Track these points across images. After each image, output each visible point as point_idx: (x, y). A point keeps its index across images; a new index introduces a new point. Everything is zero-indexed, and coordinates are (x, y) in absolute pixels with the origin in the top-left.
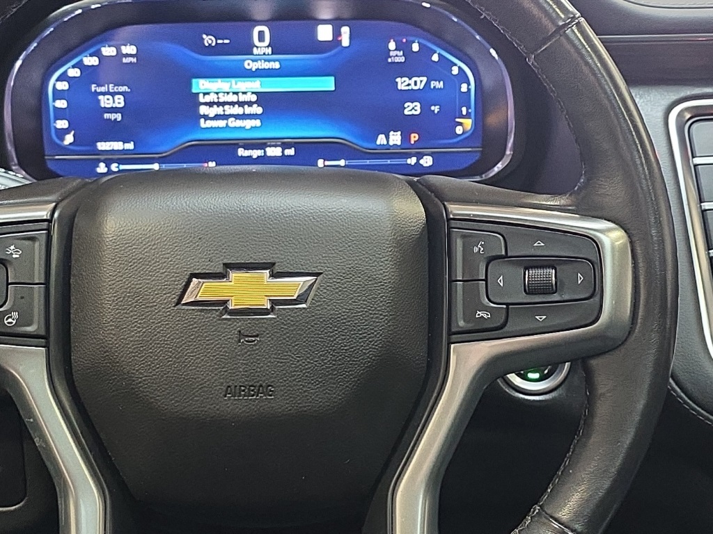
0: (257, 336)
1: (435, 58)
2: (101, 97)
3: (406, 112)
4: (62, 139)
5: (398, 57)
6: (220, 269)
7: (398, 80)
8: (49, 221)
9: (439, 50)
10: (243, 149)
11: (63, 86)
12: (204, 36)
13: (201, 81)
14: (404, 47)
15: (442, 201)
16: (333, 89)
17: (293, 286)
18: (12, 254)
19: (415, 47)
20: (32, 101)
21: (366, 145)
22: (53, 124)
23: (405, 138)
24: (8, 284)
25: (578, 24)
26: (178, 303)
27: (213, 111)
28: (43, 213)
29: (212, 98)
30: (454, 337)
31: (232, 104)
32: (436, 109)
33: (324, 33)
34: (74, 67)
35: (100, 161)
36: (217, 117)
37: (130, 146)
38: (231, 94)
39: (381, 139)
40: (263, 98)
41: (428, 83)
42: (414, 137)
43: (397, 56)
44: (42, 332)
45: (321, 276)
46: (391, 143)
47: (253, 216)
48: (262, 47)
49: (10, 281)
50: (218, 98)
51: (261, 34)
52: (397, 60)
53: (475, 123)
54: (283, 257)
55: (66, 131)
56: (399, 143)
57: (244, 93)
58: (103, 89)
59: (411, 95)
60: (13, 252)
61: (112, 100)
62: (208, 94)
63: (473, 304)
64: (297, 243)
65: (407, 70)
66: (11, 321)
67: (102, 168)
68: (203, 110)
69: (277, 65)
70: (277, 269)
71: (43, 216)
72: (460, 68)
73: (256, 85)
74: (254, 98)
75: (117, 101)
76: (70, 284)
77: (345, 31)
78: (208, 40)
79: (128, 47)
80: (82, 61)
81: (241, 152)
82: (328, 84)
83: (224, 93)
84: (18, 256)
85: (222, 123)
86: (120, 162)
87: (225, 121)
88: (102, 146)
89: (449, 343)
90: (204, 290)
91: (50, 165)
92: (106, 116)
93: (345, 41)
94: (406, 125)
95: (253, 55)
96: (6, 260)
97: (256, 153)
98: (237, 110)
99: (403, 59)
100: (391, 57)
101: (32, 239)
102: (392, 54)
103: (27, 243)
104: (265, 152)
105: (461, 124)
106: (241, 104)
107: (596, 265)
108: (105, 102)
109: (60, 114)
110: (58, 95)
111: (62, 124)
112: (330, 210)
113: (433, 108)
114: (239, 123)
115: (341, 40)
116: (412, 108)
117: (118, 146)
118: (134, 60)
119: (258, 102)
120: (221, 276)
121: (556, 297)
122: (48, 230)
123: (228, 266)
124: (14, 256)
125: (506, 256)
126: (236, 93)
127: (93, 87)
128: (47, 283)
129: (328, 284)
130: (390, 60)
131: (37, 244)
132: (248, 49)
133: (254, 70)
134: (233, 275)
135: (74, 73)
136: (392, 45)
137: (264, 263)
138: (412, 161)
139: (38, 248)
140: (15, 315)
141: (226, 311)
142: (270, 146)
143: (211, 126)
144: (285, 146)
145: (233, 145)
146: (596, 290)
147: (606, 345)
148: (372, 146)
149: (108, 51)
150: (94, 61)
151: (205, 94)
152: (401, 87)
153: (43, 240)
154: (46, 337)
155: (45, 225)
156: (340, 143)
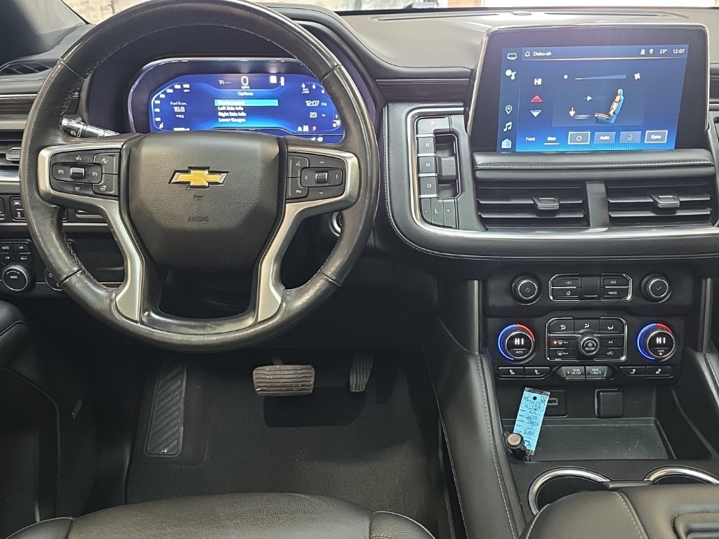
0: (202, 197)
1: (323, 92)
2: (175, 107)
3: (311, 116)
4: (159, 127)
5: (306, 91)
6: (187, 169)
7: (307, 102)
8: (121, 149)
9: (324, 88)
11: (158, 102)
12: (220, 80)
13: (219, 101)
14: (308, 87)
15: (287, 145)
16: (277, 105)
17: (219, 178)
19: (314, 87)
20: (144, 109)
21: (293, 131)
22: (154, 119)
23: (310, 128)
25: (340, 68)
27: (224, 115)
28: (119, 146)
29: (223, 108)
30: (287, 201)
31: (232, 111)
32: (324, 115)
33: (273, 79)
34: (162, 93)
36: (226, 117)
37: (188, 129)
38: (232, 107)
39: (300, 129)
40: (246, 109)
41: (320, 103)
42: (314, 128)
44: (117, 194)
45: (230, 173)
46: (304, 131)
49: (103, 173)
50: (227, 109)
51: (245, 79)
53: (342, 122)
54: (213, 165)
55: (160, 122)
56: (308, 131)
57: (238, 107)
58: (175, 104)
59: (313, 109)
61: (179, 109)
63: (295, 187)
65: (310, 97)
66: (103, 189)
68: (220, 114)
69: (252, 94)
70: (211, 170)
73: (243, 103)
74: (242, 109)
75: (182, 109)
76: (129, 175)
77: (282, 79)
78: (221, 82)
79: (186, 85)
80: (166, 90)
83: (229, 106)
85: (228, 120)
87: (230, 119)
88: (176, 129)
89: (286, 203)
90: (181, 177)
92: (177, 116)
93: (282, 83)
94: (311, 123)
95: (241, 89)
96: (101, 164)
98: (235, 114)
99: (308, 92)
100: (303, 91)
101: (113, 156)
102: (304, 89)
103: (111, 157)
105: (335, 122)
106: (237, 111)
107: (344, 171)
108: (176, 109)
109: (157, 115)
110: (156, 107)
111: (158, 119)
113: (322, 115)
114: (236, 120)
115: (280, 83)
116: (313, 115)
117: (183, 129)
118: (189, 91)
119: (243, 111)
120: (187, 172)
121: (327, 184)
122: (120, 153)
123: (191, 168)
124: (105, 162)
125: (309, 167)
126: (234, 107)
127: (171, 103)
128: (119, 174)
129: (232, 177)
130: (303, 93)
131: (115, 158)
132: (239, 86)
133: (242, 96)
134: (192, 172)
135: (163, 96)
136: (303, 86)
137: (205, 167)
138: (314, 139)
139: (115, 160)
140: (105, 186)
141: (189, 186)
143: (223, 122)
146: (343, 182)
147: (347, 204)
148: (295, 132)
149: (177, 87)
150: (171, 91)
151: (221, 107)
152: (308, 105)
153: (118, 156)
154: (119, 196)
155: (119, 150)
156: (282, 130)
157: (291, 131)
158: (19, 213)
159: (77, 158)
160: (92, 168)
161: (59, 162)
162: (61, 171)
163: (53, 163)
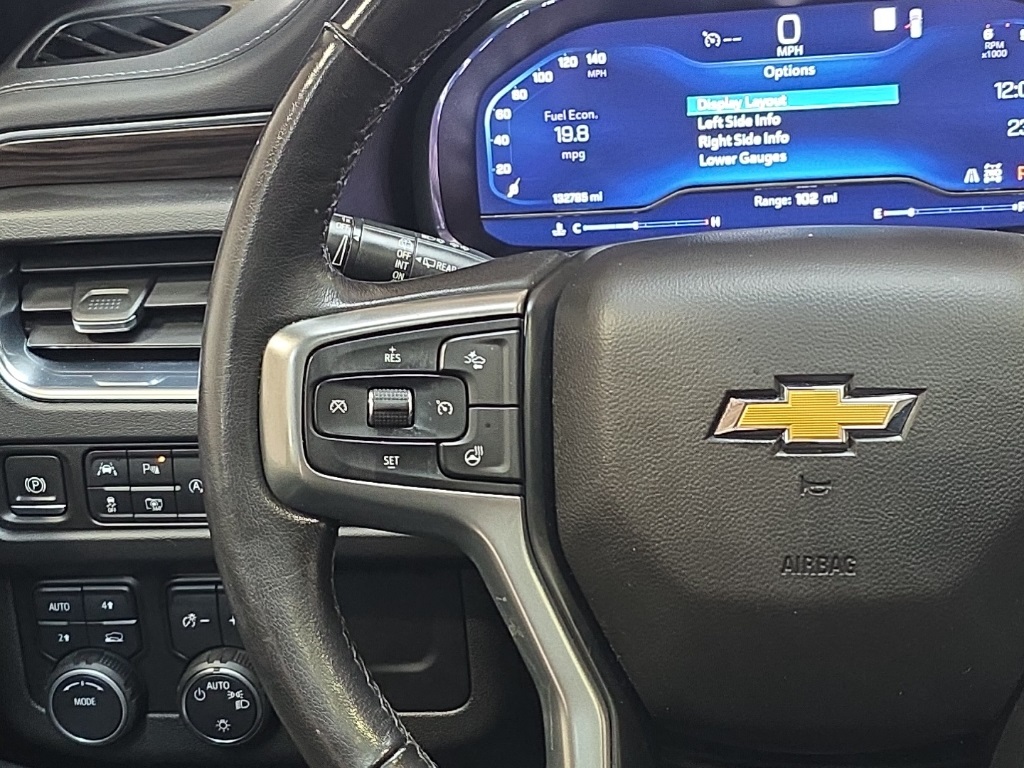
0: (828, 483)
2: (557, 129)
3: (1010, 133)
4: (505, 191)
5: (997, 50)
6: (770, 384)
7: (998, 85)
8: (521, 316)
10: (760, 197)
11: (504, 114)
12: (705, 34)
13: (700, 99)
14: (1006, 35)
16: (896, 102)
18: (472, 364)
20: (462, 138)
21: (948, 185)
22: (491, 169)
23: (1008, 172)
24: (469, 406)
26: (711, 433)
27: (716, 143)
28: (513, 306)
29: (716, 123)
31: (745, 131)
33: (885, 20)
34: (519, 87)
35: (556, 220)
36: (723, 151)
37: (598, 197)
38: (743, 116)
39: (972, 176)
40: (791, 121)
42: (1022, 172)
43: (995, 48)
44: (516, 475)
45: (924, 393)
46: (986, 180)
47: (817, 305)
48: (790, 47)
49: (470, 402)
50: (725, 123)
51: (790, 27)
52: (996, 54)
54: (864, 365)
55: (507, 180)
56: (999, 179)
57: (762, 114)
58: (559, 117)
59: (1017, 108)
60: (474, 361)
61: (572, 133)
62: (711, 117)
64: (885, 344)
65: (1011, 69)
66: (473, 458)
67: (559, 231)
68: (703, 141)
69: (811, 71)
70: (856, 384)
71: (512, 309)
73: (780, 101)
74: (777, 121)
75: (579, 133)
76: (552, 405)
77: (916, 15)
78: (711, 38)
79: (595, 55)
80: (531, 76)
81: (759, 201)
82: (888, 95)
83: (733, 115)
84: (480, 367)
85: (730, 160)
86: (584, 220)
87: (735, 157)
88: (560, 198)
91: (487, 227)
92: (565, 155)
93: (916, 30)
94: (1009, 153)
95: (777, 57)
96: (465, 373)
97: (780, 202)
98: (753, 140)
99: (1004, 53)
100: (985, 51)
101: (499, 342)
102: (988, 45)
103: (493, 347)
104: (794, 200)
106: (759, 131)
108: (563, 135)
109: (501, 154)
110: (498, 127)
111: (504, 169)
112: (935, 294)
114: (754, 159)
115: (909, 29)
116: (1020, 127)
117: (581, 197)
118: (604, 73)
119: (781, 127)
120: (773, 394)
122: (520, 328)
123: (783, 380)
124: (476, 367)
126: (751, 115)
127: (547, 115)
128: (520, 405)
129: (935, 406)
130: (984, 56)
131: (506, 350)
132: (769, 49)
133: (777, 79)
134: (789, 392)
135: (520, 95)
136: (988, 34)
137: (837, 375)
138: (1019, 207)
139: (509, 353)
140: (479, 450)
141: (781, 444)
142: (802, 191)
143: (716, 167)
144: (823, 190)
145: (747, 191)
148: (957, 186)
149: (568, 62)
150: (546, 77)
151: (706, 118)
152: (1002, 95)
153: (513, 343)
154: (521, 482)
155: (515, 321)
156: (908, 183)
157: (939, 182)
158: (111, 500)
159: (388, 358)
160: (436, 389)
161: (334, 372)
162: (338, 404)
163: (314, 378)
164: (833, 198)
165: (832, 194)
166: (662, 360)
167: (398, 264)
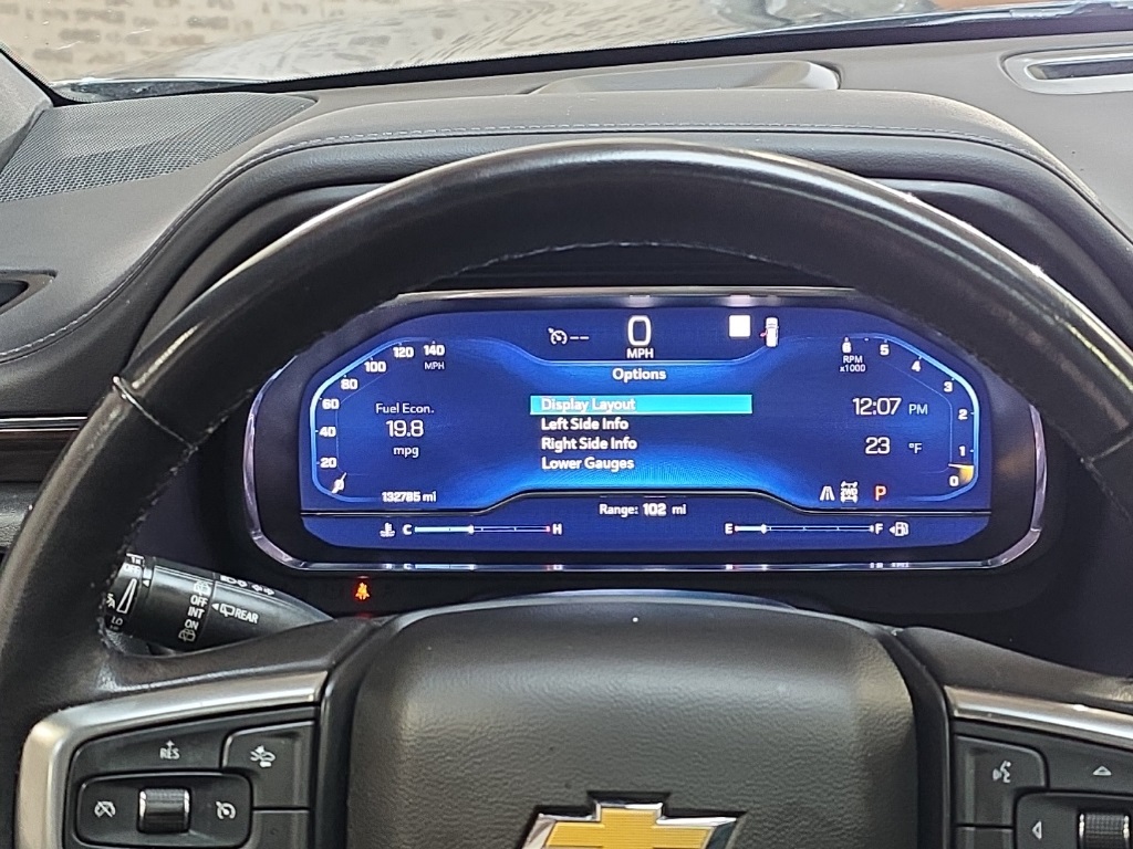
1: (916, 367)
2: (390, 422)
3: (868, 451)
4: (330, 486)
5: (855, 365)
6: (581, 801)
7: (856, 400)
8: (316, 704)
9: (922, 355)
10: (606, 505)
11: (328, 404)
12: (551, 330)
13: (544, 399)
14: (866, 350)
15: (940, 683)
16: (751, 412)
18: (260, 761)
19: (885, 350)
20: (285, 427)
21: (803, 502)
22: (315, 463)
23: (865, 492)
24: (253, 808)
27: (560, 446)
28: (308, 692)
29: (561, 424)
31: (591, 434)
32: (916, 447)
33: (740, 327)
34: (349, 376)
35: (384, 520)
36: (567, 454)
37: (431, 497)
38: (589, 419)
39: (827, 493)
40: (640, 426)
41: (904, 406)
42: (880, 491)
43: (853, 362)
45: (745, 817)
46: (843, 500)
47: (636, 713)
48: (640, 348)
49: (256, 805)
50: (569, 425)
51: (639, 327)
52: (855, 368)
53: (980, 470)
54: (683, 783)
55: (331, 475)
56: (855, 499)
57: (611, 418)
58: (393, 409)
59: (876, 425)
60: (262, 757)
61: (406, 427)
62: (554, 418)
65: (868, 384)
67: (388, 531)
68: (546, 443)
69: (660, 376)
70: (673, 803)
71: (307, 696)
72: (956, 383)
73: (629, 404)
74: (625, 425)
75: (413, 428)
76: (346, 807)
77: (772, 323)
78: (556, 335)
79: (433, 347)
80: (362, 365)
81: (603, 508)
83: (579, 416)
84: (269, 764)
85: (574, 464)
86: (416, 522)
87: (580, 461)
88: (390, 497)
91: (308, 524)
92: (397, 451)
93: (772, 340)
94: (866, 472)
95: (627, 359)
96: (249, 771)
97: (626, 511)
98: (599, 444)
99: (862, 368)
100: (844, 365)
101: (291, 735)
102: (846, 359)
103: (285, 742)
104: (641, 510)
105: (957, 472)
106: (606, 435)
108: (396, 429)
109: (326, 447)
110: (325, 418)
111: (329, 463)
113: (911, 445)
114: (600, 464)
115: (765, 337)
116: (878, 445)
117: (412, 497)
118: (441, 366)
119: (630, 433)
120: (585, 811)
122: (316, 719)
123: (596, 796)
124: (263, 764)
125: (1047, 789)
126: (598, 418)
127: (378, 407)
128: (311, 808)
129: (756, 831)
130: (842, 369)
131: (298, 745)
132: (618, 352)
133: (626, 381)
134: (601, 810)
135: (347, 384)
136: (847, 347)
137: (653, 793)
138: (876, 528)
139: (301, 749)
142: (649, 501)
143: (556, 470)
144: (672, 501)
145: (592, 498)
148: (812, 503)
149: (403, 352)
150: (380, 367)
151: (550, 418)
152: (860, 411)
153: (307, 737)
155: (310, 711)
156: (761, 498)
157: (794, 499)
159: (164, 753)
160: (217, 789)
161: (102, 770)
162: (105, 807)
163: (78, 776)
164: (682, 510)
165: (681, 505)
166: (466, 768)
167: (192, 612)
